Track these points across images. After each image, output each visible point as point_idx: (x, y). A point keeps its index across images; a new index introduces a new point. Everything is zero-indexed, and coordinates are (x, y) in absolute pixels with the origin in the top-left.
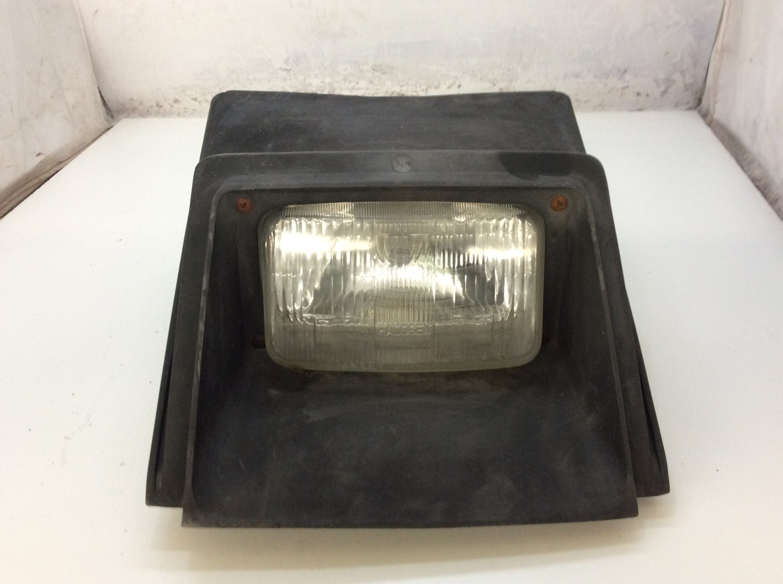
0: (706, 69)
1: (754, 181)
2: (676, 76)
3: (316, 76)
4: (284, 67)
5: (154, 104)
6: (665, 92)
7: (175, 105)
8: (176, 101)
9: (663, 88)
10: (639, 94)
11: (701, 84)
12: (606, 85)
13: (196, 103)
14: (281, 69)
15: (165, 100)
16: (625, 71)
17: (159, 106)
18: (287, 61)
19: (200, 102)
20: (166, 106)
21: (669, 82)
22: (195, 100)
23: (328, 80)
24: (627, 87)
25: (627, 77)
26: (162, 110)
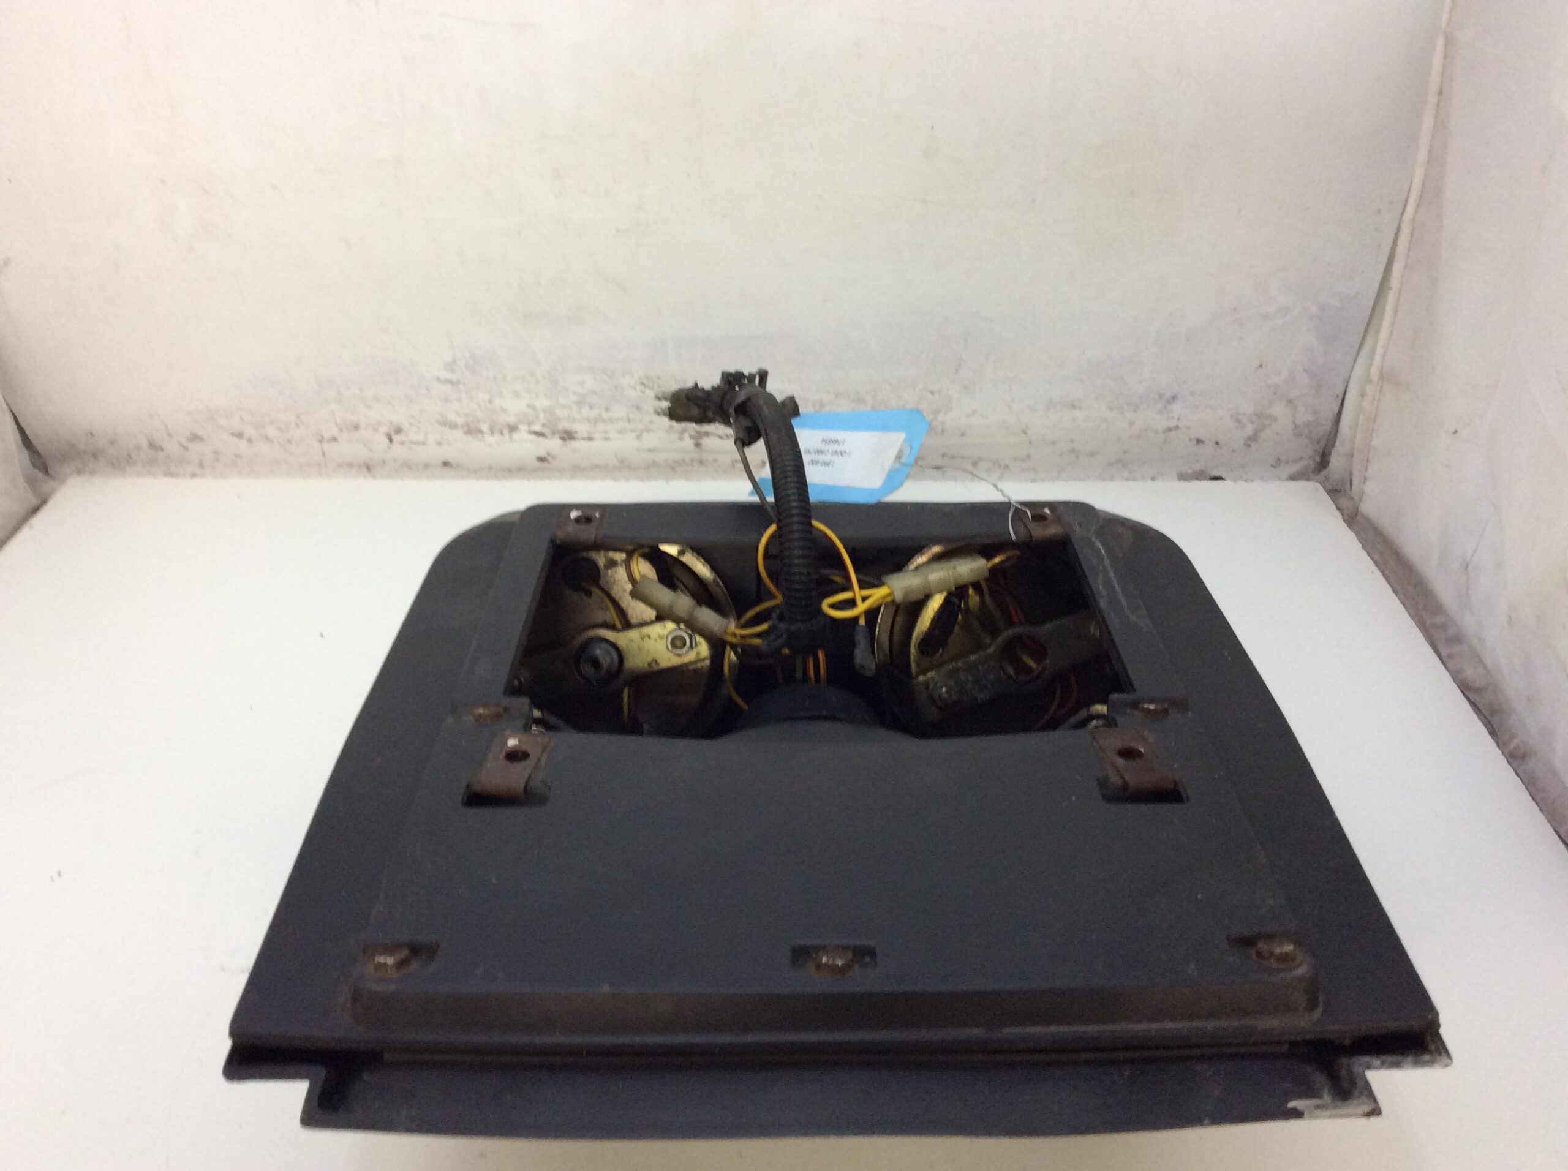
0: (1341, 396)
1: (1466, 688)
2: (1279, 410)
3: (517, 394)
4: (444, 375)
5: (144, 443)
6: (1254, 438)
7: (195, 447)
8: (195, 438)
9: (1249, 430)
10: (1199, 441)
11: (1328, 426)
12: (1132, 424)
13: (243, 444)
14: (438, 379)
15: (170, 435)
16: (1174, 398)
17: (154, 446)
18: (450, 366)
19: (250, 441)
20: (171, 447)
21: (1262, 419)
22: (240, 435)
23: (542, 402)
24: (1177, 428)
25: (1177, 409)
26: (161, 455)
